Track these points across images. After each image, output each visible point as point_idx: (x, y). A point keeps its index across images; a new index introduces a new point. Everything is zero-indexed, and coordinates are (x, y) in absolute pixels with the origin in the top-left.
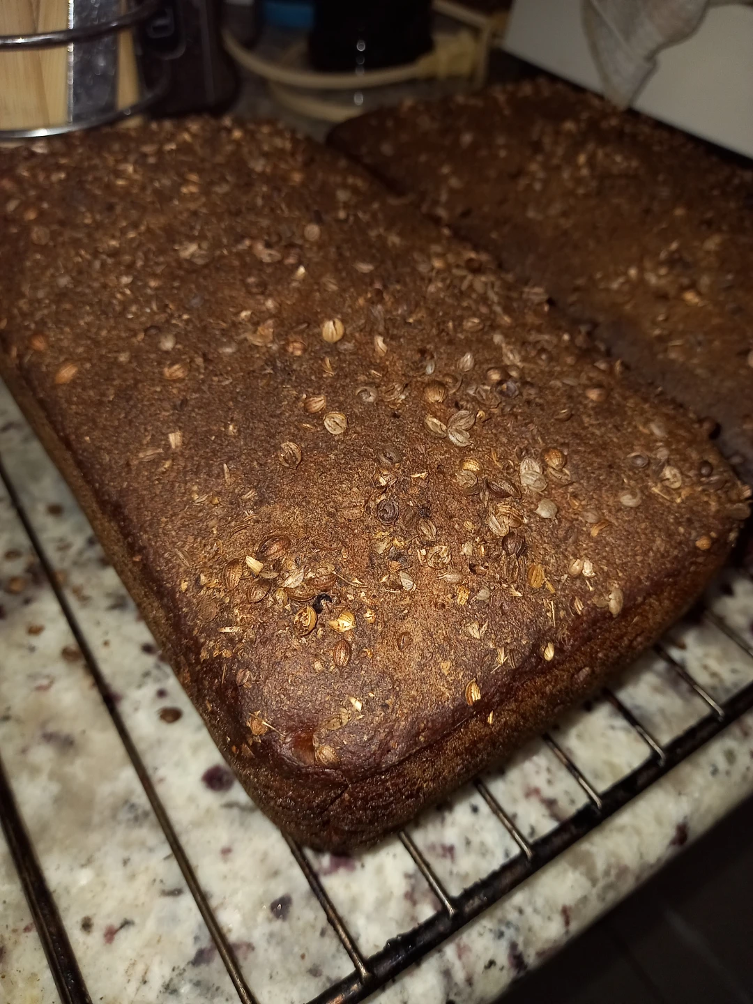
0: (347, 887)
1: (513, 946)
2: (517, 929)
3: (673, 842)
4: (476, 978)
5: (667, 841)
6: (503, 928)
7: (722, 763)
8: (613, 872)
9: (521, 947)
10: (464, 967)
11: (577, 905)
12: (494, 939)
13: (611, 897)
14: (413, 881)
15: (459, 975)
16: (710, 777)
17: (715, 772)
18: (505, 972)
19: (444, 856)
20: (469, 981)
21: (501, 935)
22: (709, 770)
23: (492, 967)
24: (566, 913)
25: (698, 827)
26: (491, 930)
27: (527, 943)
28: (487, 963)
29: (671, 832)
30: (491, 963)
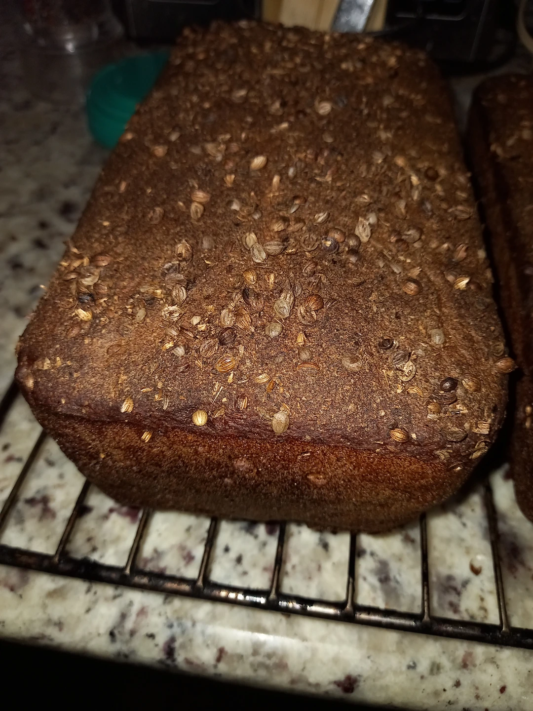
0: (122, 529)
1: (173, 640)
2: (183, 632)
3: (338, 683)
4: (137, 635)
5: (332, 678)
6: (175, 624)
7: (423, 667)
8: (274, 660)
9: (177, 645)
10: (135, 622)
11: (232, 656)
12: (165, 624)
13: (262, 674)
14: (155, 555)
15: (129, 624)
16: (404, 668)
17: (412, 667)
18: (157, 649)
19: (184, 558)
20: (132, 633)
21: (171, 626)
22: (407, 661)
23: (151, 639)
24: (221, 654)
25: (368, 693)
26: (167, 618)
27: (183, 646)
28: (149, 633)
29: (340, 676)
30: (152, 636)
